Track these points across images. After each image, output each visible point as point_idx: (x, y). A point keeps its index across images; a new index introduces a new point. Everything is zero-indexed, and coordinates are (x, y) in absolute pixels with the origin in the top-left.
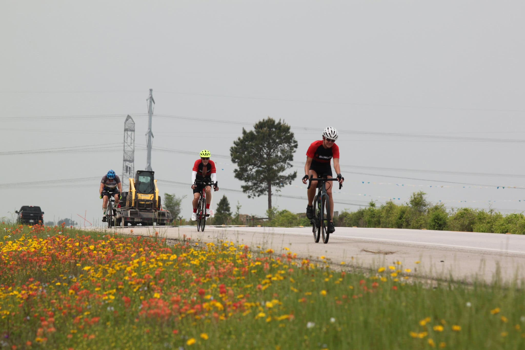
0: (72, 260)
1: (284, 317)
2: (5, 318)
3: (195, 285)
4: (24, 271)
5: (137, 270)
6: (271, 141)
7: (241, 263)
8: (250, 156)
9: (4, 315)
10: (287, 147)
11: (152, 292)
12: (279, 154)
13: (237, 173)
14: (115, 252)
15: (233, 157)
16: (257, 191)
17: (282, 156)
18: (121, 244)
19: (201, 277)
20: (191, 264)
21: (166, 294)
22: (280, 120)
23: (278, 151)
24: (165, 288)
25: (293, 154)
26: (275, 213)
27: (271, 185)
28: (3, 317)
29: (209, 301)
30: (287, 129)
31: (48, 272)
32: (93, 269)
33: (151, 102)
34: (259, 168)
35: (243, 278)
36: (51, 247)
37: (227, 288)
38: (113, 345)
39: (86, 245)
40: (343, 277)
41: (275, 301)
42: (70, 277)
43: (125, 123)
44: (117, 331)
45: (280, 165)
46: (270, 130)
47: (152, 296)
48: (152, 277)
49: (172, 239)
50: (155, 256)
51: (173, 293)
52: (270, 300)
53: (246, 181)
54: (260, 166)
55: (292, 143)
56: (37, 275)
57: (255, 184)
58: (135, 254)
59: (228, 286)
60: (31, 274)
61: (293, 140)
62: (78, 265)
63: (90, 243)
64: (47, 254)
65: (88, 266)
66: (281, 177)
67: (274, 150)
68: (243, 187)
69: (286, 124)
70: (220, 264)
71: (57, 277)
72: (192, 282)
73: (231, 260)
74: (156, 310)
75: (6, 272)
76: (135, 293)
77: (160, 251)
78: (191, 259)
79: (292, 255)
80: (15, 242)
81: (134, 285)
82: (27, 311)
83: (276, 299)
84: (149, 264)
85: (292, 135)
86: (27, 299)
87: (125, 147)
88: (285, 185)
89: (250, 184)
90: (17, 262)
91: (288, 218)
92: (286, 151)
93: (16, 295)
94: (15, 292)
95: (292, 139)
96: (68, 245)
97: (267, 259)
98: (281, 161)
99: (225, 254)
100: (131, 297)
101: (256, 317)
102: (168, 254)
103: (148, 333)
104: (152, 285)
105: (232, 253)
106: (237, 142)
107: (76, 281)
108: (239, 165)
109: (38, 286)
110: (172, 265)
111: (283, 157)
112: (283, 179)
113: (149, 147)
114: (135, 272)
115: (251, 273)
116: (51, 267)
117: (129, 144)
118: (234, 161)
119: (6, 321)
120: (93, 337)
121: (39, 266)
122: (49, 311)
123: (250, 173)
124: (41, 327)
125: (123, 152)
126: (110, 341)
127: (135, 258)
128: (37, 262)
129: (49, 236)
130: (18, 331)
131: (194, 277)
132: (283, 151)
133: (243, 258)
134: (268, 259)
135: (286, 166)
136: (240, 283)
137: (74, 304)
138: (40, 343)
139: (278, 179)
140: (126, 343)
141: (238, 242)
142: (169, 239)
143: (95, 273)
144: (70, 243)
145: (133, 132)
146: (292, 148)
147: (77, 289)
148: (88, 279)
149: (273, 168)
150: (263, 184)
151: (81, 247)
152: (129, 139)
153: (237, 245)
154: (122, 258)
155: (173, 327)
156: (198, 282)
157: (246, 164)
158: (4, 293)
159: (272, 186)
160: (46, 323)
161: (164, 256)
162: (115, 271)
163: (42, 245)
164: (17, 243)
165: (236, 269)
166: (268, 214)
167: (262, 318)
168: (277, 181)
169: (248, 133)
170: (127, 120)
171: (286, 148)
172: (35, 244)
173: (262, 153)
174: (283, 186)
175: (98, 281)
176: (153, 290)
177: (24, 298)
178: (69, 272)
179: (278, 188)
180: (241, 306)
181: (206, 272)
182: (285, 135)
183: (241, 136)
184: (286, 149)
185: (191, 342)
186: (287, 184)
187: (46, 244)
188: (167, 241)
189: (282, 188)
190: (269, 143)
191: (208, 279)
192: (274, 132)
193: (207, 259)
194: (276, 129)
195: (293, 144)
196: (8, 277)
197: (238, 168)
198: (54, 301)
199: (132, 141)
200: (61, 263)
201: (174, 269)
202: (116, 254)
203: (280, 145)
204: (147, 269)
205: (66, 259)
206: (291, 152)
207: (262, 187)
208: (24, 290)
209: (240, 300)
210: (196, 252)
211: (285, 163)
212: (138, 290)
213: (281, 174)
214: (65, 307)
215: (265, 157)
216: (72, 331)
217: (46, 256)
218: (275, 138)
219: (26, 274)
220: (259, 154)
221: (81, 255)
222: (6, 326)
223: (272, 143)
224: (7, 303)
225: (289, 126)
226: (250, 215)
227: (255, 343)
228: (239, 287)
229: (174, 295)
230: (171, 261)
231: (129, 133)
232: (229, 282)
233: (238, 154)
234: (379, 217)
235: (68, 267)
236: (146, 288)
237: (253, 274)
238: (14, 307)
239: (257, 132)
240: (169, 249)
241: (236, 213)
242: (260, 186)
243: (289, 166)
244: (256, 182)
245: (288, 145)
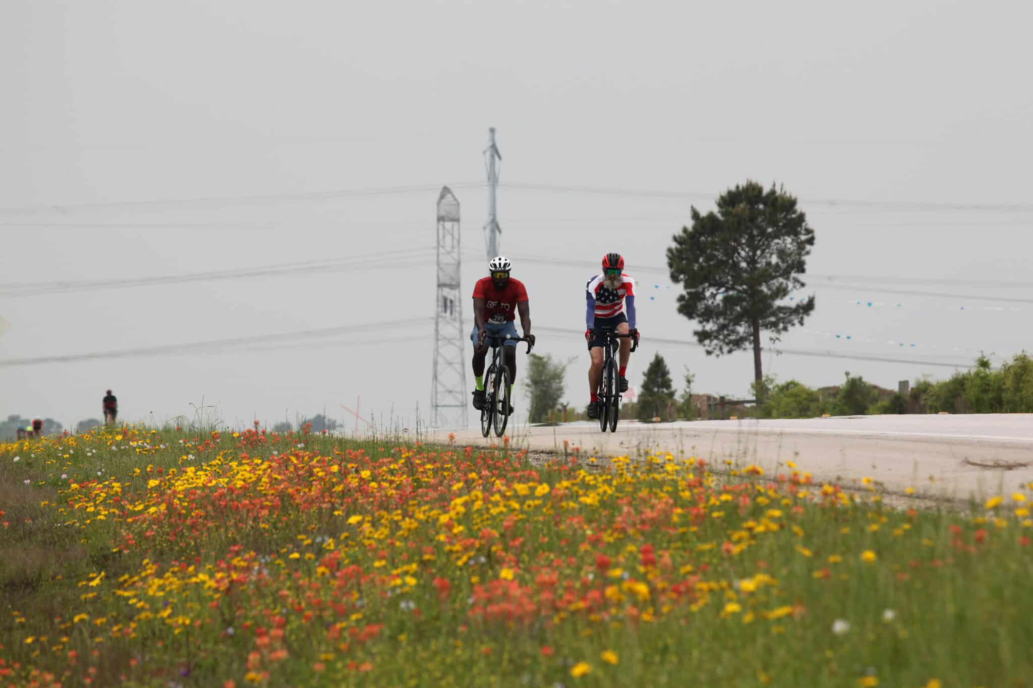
0: (324, 502)
1: (780, 612)
2: (181, 633)
3: (590, 548)
4: (223, 530)
5: (466, 519)
6: (755, 232)
7: (690, 499)
8: (709, 266)
9: (178, 626)
10: (791, 244)
11: (496, 567)
12: (774, 260)
13: (683, 303)
14: (418, 484)
15: (672, 270)
16: (727, 341)
17: (780, 263)
18: (430, 466)
19: (601, 530)
20: (580, 503)
21: (527, 570)
23: (771, 254)
24: (526, 558)
25: (806, 258)
26: (770, 389)
27: (760, 328)
28: (178, 631)
29: (620, 580)
30: (791, 204)
31: (273, 530)
32: (368, 522)
33: (492, 157)
34: (731, 293)
35: (694, 529)
36: (280, 477)
37: (660, 553)
39: (353, 470)
40: (910, 520)
41: (762, 578)
42: (320, 539)
43: (438, 204)
44: (421, 654)
45: (775, 283)
46: (752, 208)
47: (496, 577)
48: (496, 534)
49: (542, 452)
50: (504, 488)
51: (543, 566)
52: (750, 576)
53: (701, 322)
54: (733, 288)
55: (801, 234)
56: (250, 538)
57: (723, 327)
58: (460, 485)
59: (661, 548)
60: (238, 537)
61: (803, 228)
62: (336, 513)
63: (363, 466)
64: (271, 492)
65: (359, 514)
66: (781, 309)
67: (763, 251)
68: (696, 333)
69: (788, 195)
70: (645, 501)
71: (292, 540)
72: (583, 542)
73: (667, 492)
74: (503, 606)
75: (183, 534)
76: (461, 569)
77: (515, 478)
78: (581, 492)
79: (802, 478)
80: (201, 469)
81: (458, 552)
82: (227, 616)
83: (764, 572)
84: (490, 505)
85: (801, 217)
86: (228, 590)
87: (441, 257)
88: (790, 328)
89: (710, 326)
90: (207, 512)
91: (799, 399)
92: (789, 252)
93: (203, 583)
94: (202, 577)
95: (801, 227)
96: (316, 470)
97: (745, 488)
98: (778, 274)
99: (654, 479)
100: (453, 579)
101: (722, 614)
102: (532, 484)
103: (487, 656)
104: (496, 552)
105: (670, 478)
106: (680, 237)
107: (332, 547)
108: (686, 287)
109: (250, 560)
110: (539, 507)
111: (783, 266)
112: (785, 314)
114: (460, 524)
115: (711, 519)
116: (278, 520)
117: (449, 249)
118: (675, 279)
119: (184, 639)
120: (368, 667)
121: (255, 519)
122: (275, 615)
123: (713, 303)
124: (257, 649)
125: (435, 268)
126: (407, 674)
127: (458, 495)
128: (248, 511)
129: (275, 453)
130: (209, 661)
131: (589, 532)
132: (782, 253)
133: (695, 486)
134: (749, 486)
135: (790, 285)
136: (688, 541)
137: (329, 599)
139: (773, 314)
141: (682, 452)
142: (535, 452)
143: (373, 530)
144: (320, 467)
145: (456, 223)
146: (802, 246)
147: (334, 566)
148: (359, 543)
149: (762, 291)
150: (741, 326)
151: (344, 474)
152: (448, 237)
153: (681, 460)
154: (432, 494)
155: (542, 641)
156: (596, 541)
157: (701, 283)
158: (178, 579)
159: (762, 330)
160: (266, 640)
161: (523, 489)
162: (417, 524)
163: (258, 473)
164: (206, 470)
165: (679, 511)
166: (755, 392)
167: (734, 614)
168: (773, 319)
169: (703, 218)
170: (442, 197)
171: (789, 246)
172: (244, 472)
173: (737, 258)
174: (785, 329)
175: (381, 547)
176: (500, 562)
177: (221, 589)
178: (319, 529)
179: (774, 335)
180: (688, 591)
181: (614, 520)
182: (785, 217)
183: (690, 224)
184: (789, 249)
185: (579, 670)
186: (793, 325)
187: (269, 471)
188: (531, 455)
189: (783, 333)
190: (751, 237)
191: (617, 535)
192: (762, 213)
193: (616, 491)
194: (765, 204)
195: (803, 238)
196: (188, 545)
197: (685, 293)
198: (286, 592)
199: (455, 243)
200: (301, 510)
201: (545, 515)
202: (420, 486)
203: (776, 241)
204: (486, 516)
205: (313, 501)
206: (800, 254)
207: (738, 333)
208: (222, 570)
209: (688, 577)
210: (592, 478)
211: (788, 279)
212: (467, 563)
213: (778, 303)
214: (309, 604)
215: (743, 267)
216: (324, 657)
217: (269, 497)
218: (764, 224)
219: (226, 537)
220: (731, 261)
221: (343, 492)
222: (183, 651)
223: (758, 236)
224: (186, 600)
225: (793, 197)
226: (716, 396)
227: (719, 669)
228: (685, 550)
229: (544, 571)
230: (538, 498)
231: (448, 225)
232: (664, 539)
233: (684, 262)
234: (1000, 389)
235: (316, 519)
236: (484, 559)
237: (716, 520)
238: (199, 608)
239: (723, 214)
240: (534, 473)
241: (686, 392)
242: (733, 331)
243: (798, 286)
244: (727, 322)
245: (793, 240)
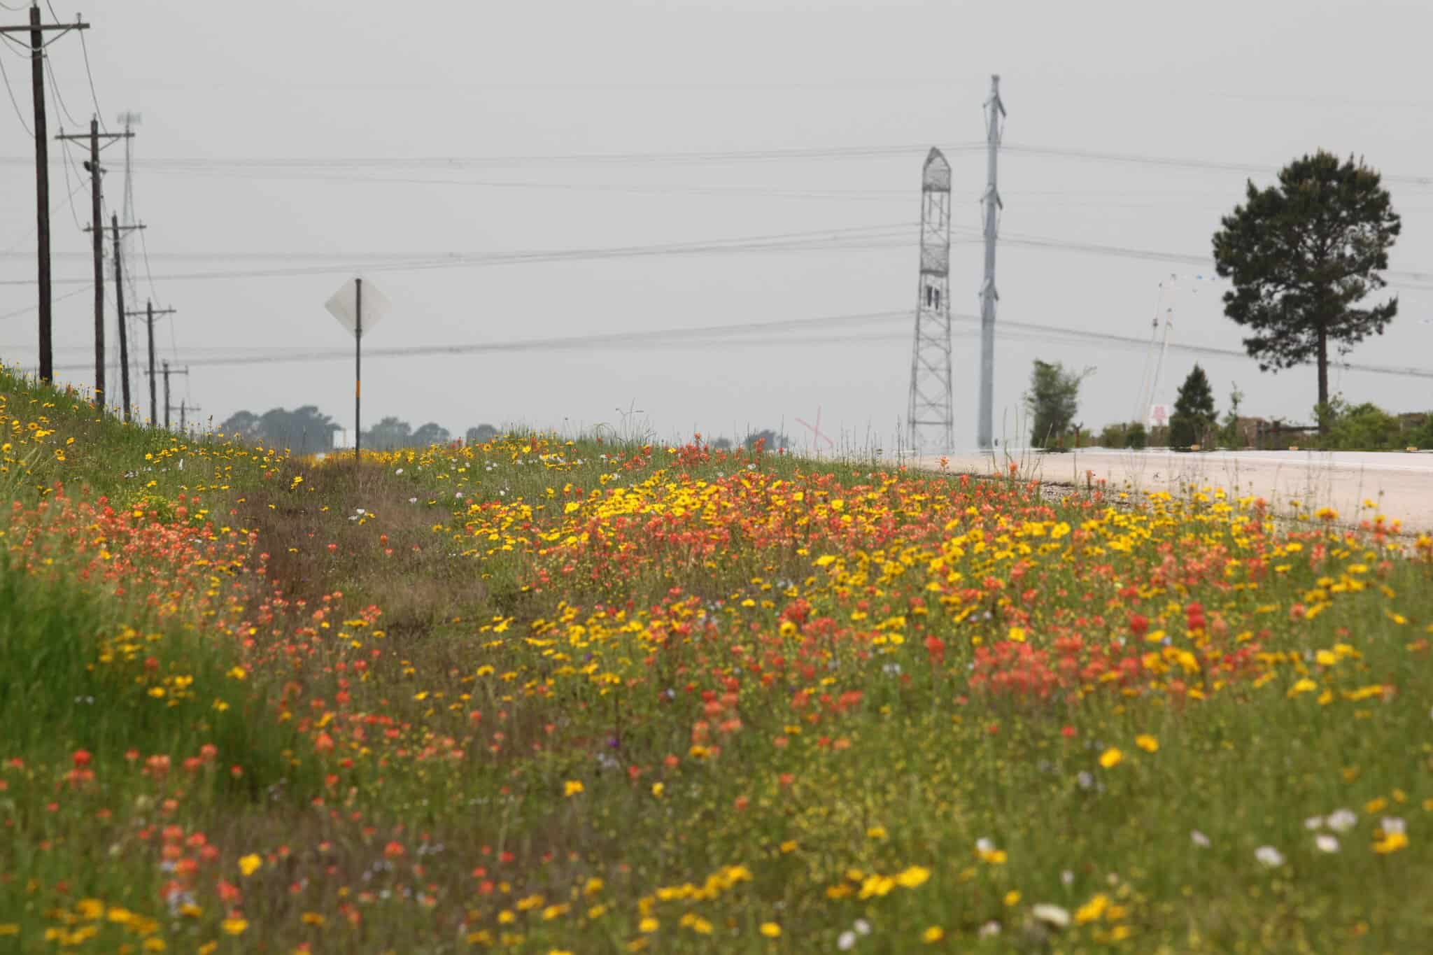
0: (784, 538)
1: (1365, 692)
2: (607, 694)
3: (1121, 605)
4: (658, 568)
5: (964, 564)
6: (1326, 217)
7: (1247, 547)
8: (1266, 256)
9: (605, 686)
10: (1371, 231)
11: (1003, 625)
12: (1349, 251)
13: (1231, 302)
14: (902, 519)
15: (1219, 260)
16: (1285, 352)
17: (1355, 256)
18: (918, 497)
19: (1134, 583)
20: (1109, 549)
21: (1040, 631)
22: (1352, 157)
23: (1345, 243)
24: (1040, 616)
25: (1388, 250)
26: (1337, 414)
27: (1327, 336)
28: (603, 692)
29: (1160, 646)
30: (1371, 182)
31: (721, 571)
32: (841, 564)
33: (994, 112)
34: (1293, 291)
35: (1254, 585)
36: (730, 505)
37: (1210, 614)
38: (900, 765)
39: (821, 499)
41: (1342, 648)
42: (780, 584)
43: (925, 169)
44: (910, 731)
45: (1349, 280)
46: (1323, 185)
47: (1003, 637)
48: (1002, 583)
49: (1055, 484)
50: (1011, 528)
51: (1061, 626)
52: (1328, 647)
53: (1255, 326)
54: (1295, 285)
55: (1383, 219)
56: (693, 580)
57: (1281, 334)
58: (956, 522)
59: (1211, 608)
60: (677, 578)
61: (1387, 213)
62: (800, 552)
63: (834, 494)
64: (718, 523)
65: (830, 554)
66: (1354, 313)
67: (1334, 241)
68: (1247, 342)
69: (1369, 169)
70: (1189, 548)
71: (744, 583)
72: (1111, 598)
73: (1217, 538)
74: (1014, 673)
75: (608, 571)
76: (958, 626)
77: (1023, 514)
78: (1110, 535)
79: (1388, 525)
80: (632, 491)
81: (955, 604)
82: (666, 675)
83: (1344, 642)
84: (995, 549)
85: (1385, 198)
86: (667, 643)
87: (926, 236)
88: (1365, 336)
89: (1267, 333)
90: (639, 545)
91: (1373, 427)
92: (1367, 241)
93: (634, 633)
94: (635, 625)
95: (1384, 210)
96: (774, 498)
97: (1318, 537)
98: (1352, 269)
99: (1201, 521)
100: (947, 639)
101: (1290, 693)
102: (1046, 523)
103: (994, 734)
104: (1004, 606)
105: (1220, 520)
106: (1231, 219)
107: (795, 595)
108: (1236, 282)
109: (696, 607)
110: (1056, 552)
111: (1359, 259)
112: (1359, 319)
113: (991, 235)
114: (956, 570)
115: (1275, 573)
116: (727, 557)
117: (936, 226)
118: (1222, 271)
119: (613, 702)
120: (844, 743)
121: (698, 556)
122: (726, 677)
123: (1269, 303)
124: (705, 717)
125: (917, 249)
126: (892, 755)
127: (954, 534)
128: (690, 546)
129: (721, 475)
130: (643, 730)
131: (1119, 586)
132: (1358, 243)
133: (1252, 532)
134: (1323, 534)
135: (1368, 284)
136: (1246, 600)
137: (794, 657)
138: (702, 761)
139: (1346, 320)
140: (935, 762)
141: (1237, 488)
142: (1047, 484)
143: (847, 574)
144: (779, 494)
145: (945, 194)
146: (1384, 235)
147: (800, 618)
148: (830, 590)
149: (1332, 291)
150: (1303, 333)
151: (809, 504)
152: (936, 211)
153: (1234, 497)
154: (920, 533)
155: (1062, 719)
156: (1129, 597)
157: (1255, 278)
158: (604, 627)
159: (1329, 339)
160: (716, 706)
161: (1037, 529)
162: (902, 569)
163: (702, 498)
164: (637, 493)
165: (1234, 562)
166: (1318, 417)
167: (1306, 693)
168: (1343, 326)
169: (1262, 195)
170: (930, 161)
171: (1367, 234)
172: (685, 497)
173: (1301, 247)
174: (1359, 339)
175: (856, 595)
176: (1007, 619)
177: (658, 641)
178: (778, 571)
179: (1346, 345)
180: (1247, 662)
181: (1151, 571)
182: (1365, 196)
183: (1244, 202)
184: (1368, 238)
185: (1110, 758)
186: (1370, 334)
187: (717, 496)
188: (1042, 487)
189: (1356, 343)
190: (1320, 221)
191: (1155, 590)
192: (1335, 191)
193: (1153, 535)
194: (1340, 181)
195: (1386, 225)
196: (615, 585)
197: (1234, 291)
198: (740, 648)
199: (944, 218)
200: (756, 546)
201: (1064, 562)
202: (903, 522)
203: (1352, 227)
204: (989, 561)
205: (770, 536)
206: (1381, 245)
207: (1299, 342)
208: (659, 618)
209: (1246, 645)
210: (1122, 517)
211: (1365, 275)
212: (965, 619)
213: (1352, 305)
214: (768, 663)
215: (1308, 260)
216: (787, 729)
217: (716, 529)
218: (1337, 206)
219: (663, 576)
220: (1294, 251)
221: (808, 525)
222: (611, 716)
223: (1329, 221)
224: (615, 654)
225: (1376, 173)
226: (1269, 420)
227: (1288, 761)
228: (1241, 612)
229: (1063, 632)
230: (1055, 541)
231: (936, 196)
232: (1215, 597)
233: (1235, 251)
235: (774, 559)
236: (988, 615)
237: (1280, 575)
238: (630, 663)
239: (1287, 191)
240: (1047, 510)
241: (1230, 414)
242: (1295, 341)
243: (1377, 284)
244: (1285, 328)
245: (1373, 227)
